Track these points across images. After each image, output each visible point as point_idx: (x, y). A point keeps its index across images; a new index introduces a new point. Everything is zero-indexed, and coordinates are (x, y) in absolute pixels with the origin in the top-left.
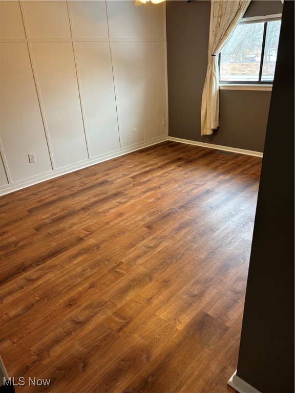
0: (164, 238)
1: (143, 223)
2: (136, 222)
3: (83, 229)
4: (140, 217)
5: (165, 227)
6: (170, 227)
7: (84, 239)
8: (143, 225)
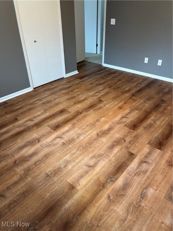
0: (92, 96)
1: (105, 103)
2: (108, 103)
3: (136, 100)
4: (107, 106)
5: (92, 100)
6: (89, 101)
7: (131, 96)
8: (104, 101)
